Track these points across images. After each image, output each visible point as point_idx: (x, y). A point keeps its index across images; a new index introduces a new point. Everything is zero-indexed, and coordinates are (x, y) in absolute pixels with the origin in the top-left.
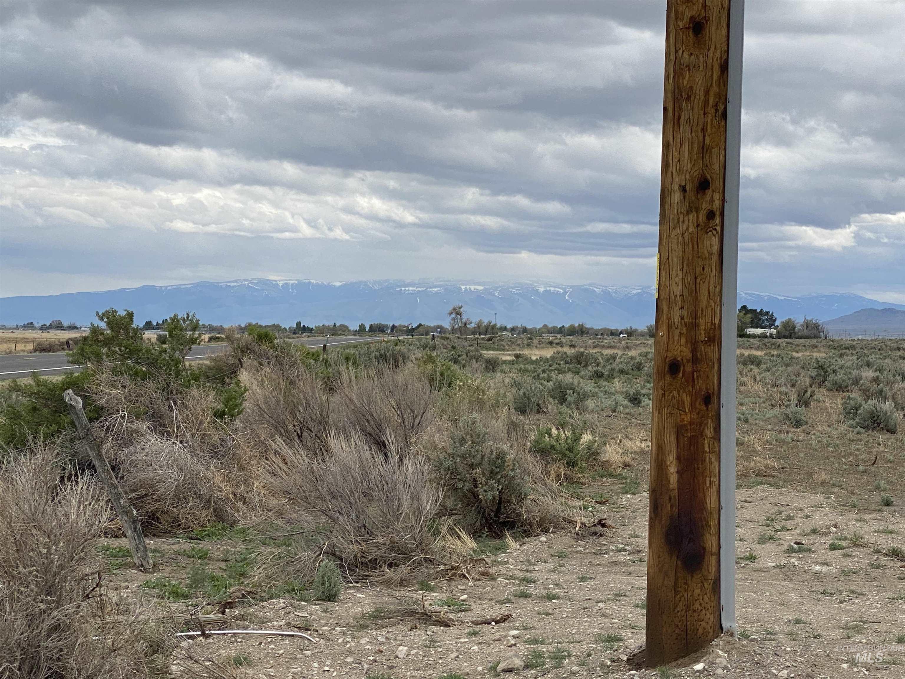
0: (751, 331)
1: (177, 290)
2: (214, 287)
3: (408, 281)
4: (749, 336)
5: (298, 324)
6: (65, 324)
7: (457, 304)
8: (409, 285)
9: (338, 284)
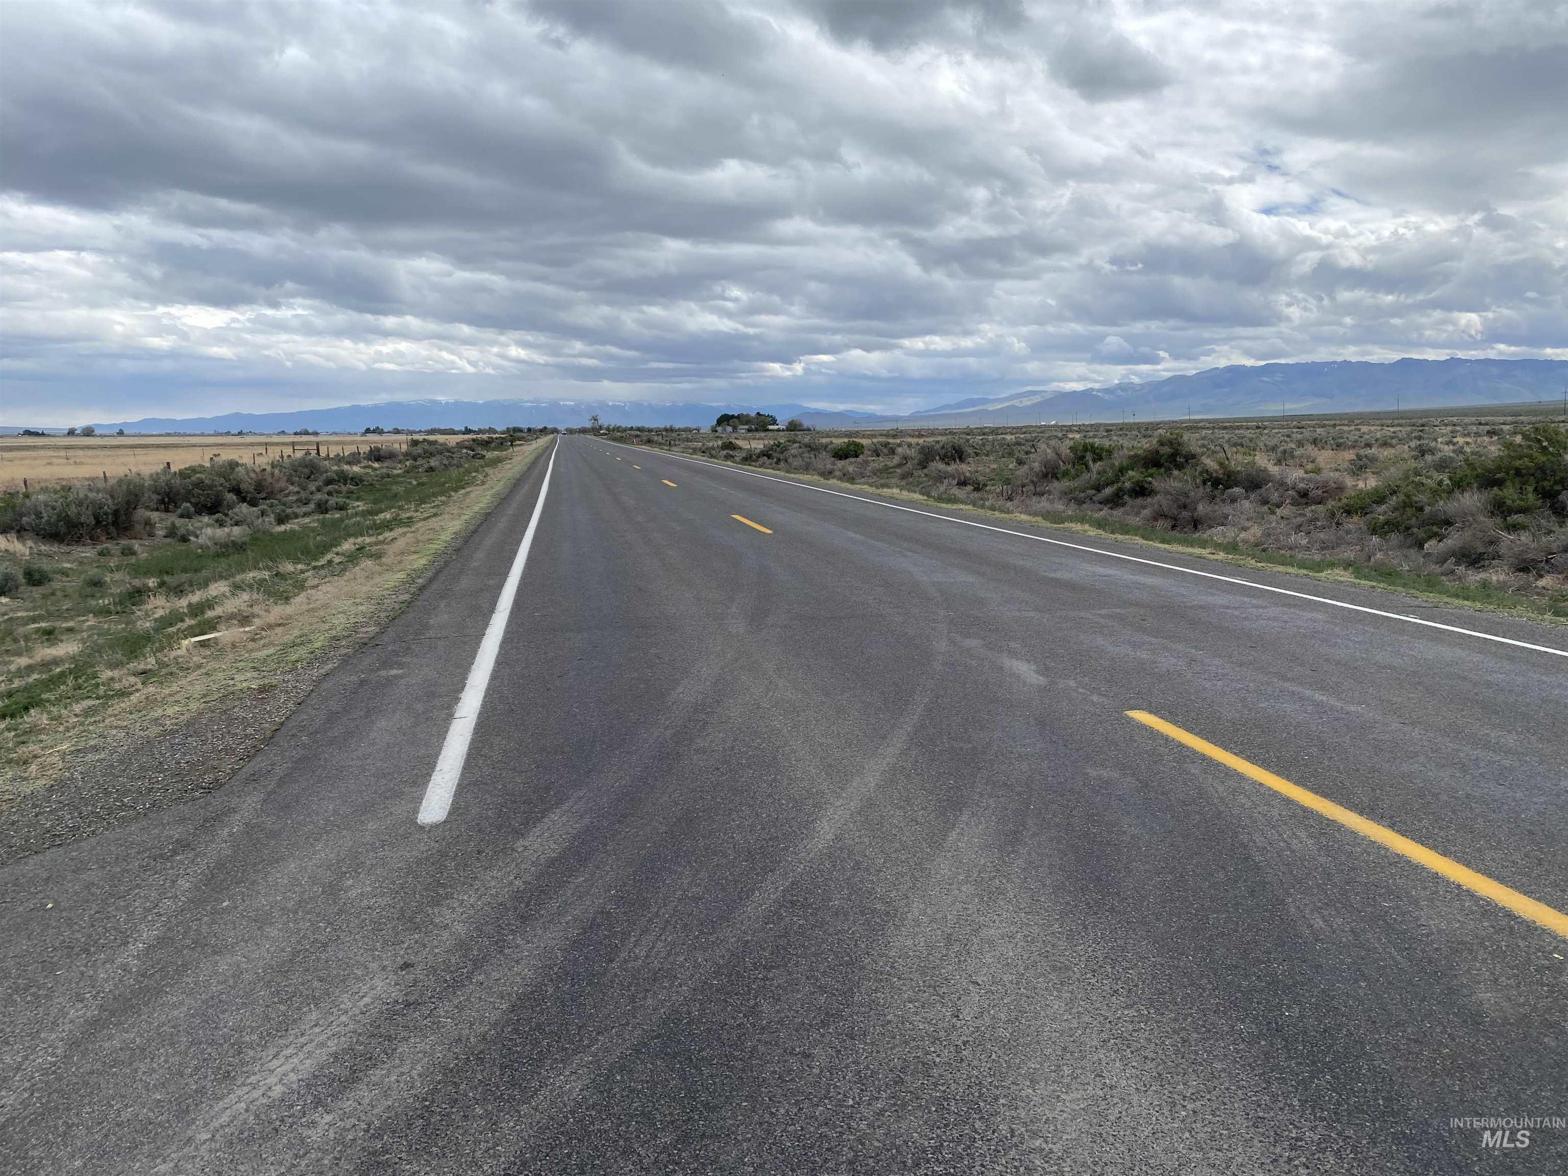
0: (771, 427)
1: (376, 408)
2: (399, 405)
3: (526, 399)
4: (770, 430)
5: (466, 428)
6: (310, 431)
7: (594, 415)
8: (528, 402)
9: (481, 402)
